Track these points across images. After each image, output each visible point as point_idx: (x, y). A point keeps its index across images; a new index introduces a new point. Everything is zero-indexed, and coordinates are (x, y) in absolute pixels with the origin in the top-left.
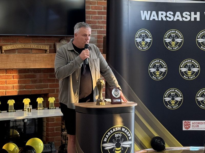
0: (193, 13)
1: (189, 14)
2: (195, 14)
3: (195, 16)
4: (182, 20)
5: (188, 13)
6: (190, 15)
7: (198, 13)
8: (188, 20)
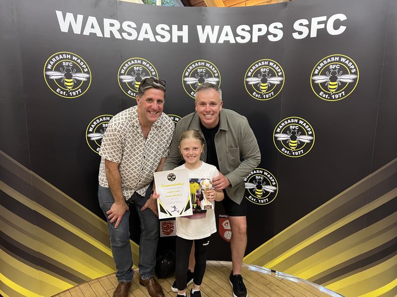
0: (175, 27)
1: (169, 29)
2: (180, 29)
3: (180, 33)
4: (155, 41)
5: (167, 27)
6: (170, 32)
7: (185, 28)
8: (166, 40)
